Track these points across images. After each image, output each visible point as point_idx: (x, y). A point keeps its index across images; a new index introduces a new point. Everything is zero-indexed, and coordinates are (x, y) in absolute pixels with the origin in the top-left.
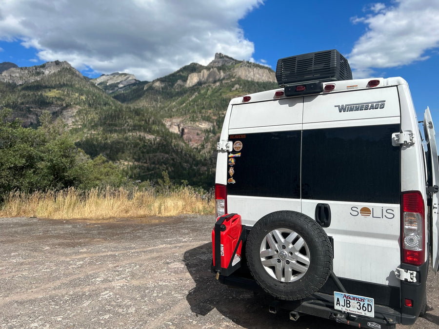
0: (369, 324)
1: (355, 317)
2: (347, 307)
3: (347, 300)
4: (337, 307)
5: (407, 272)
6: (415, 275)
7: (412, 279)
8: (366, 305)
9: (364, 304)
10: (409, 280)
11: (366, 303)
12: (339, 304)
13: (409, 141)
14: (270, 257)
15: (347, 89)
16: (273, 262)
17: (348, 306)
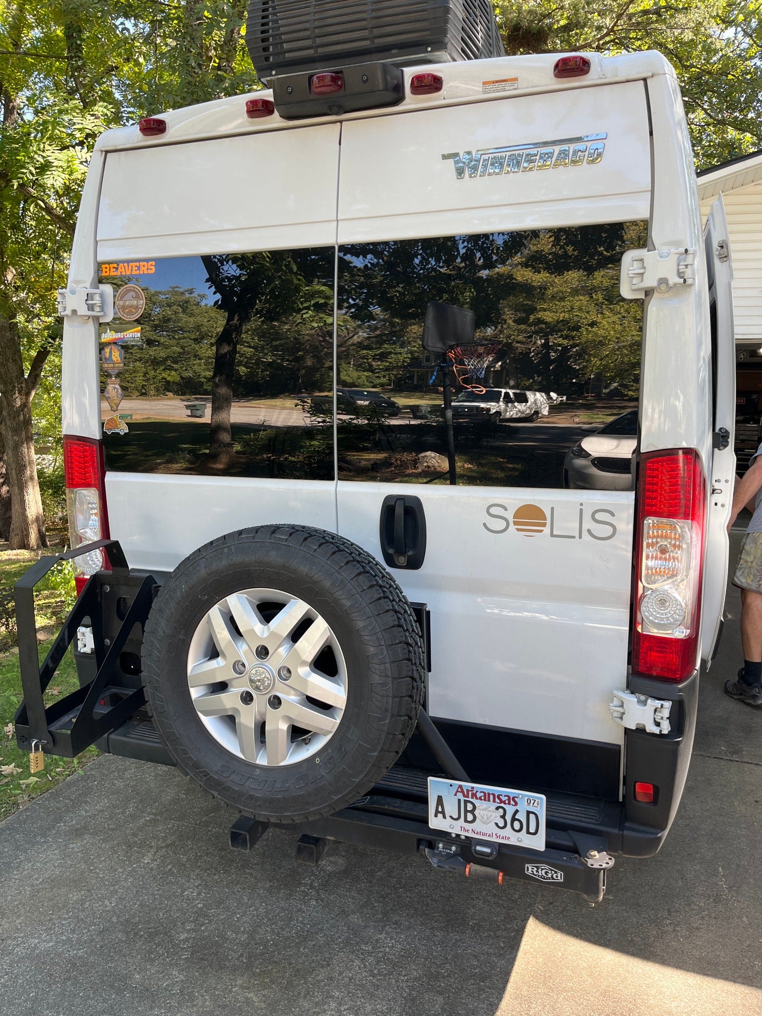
0: (530, 869)
1: (488, 850)
2: (466, 821)
3: (466, 802)
4: (435, 823)
5: (644, 703)
6: (666, 713)
7: (658, 724)
8: (522, 816)
9: (517, 811)
10: (651, 728)
11: (523, 807)
12: (443, 813)
13: (674, 279)
14: (221, 687)
15: (484, 92)
16: (229, 700)
17: (470, 817)
